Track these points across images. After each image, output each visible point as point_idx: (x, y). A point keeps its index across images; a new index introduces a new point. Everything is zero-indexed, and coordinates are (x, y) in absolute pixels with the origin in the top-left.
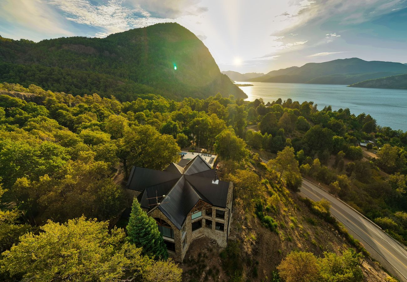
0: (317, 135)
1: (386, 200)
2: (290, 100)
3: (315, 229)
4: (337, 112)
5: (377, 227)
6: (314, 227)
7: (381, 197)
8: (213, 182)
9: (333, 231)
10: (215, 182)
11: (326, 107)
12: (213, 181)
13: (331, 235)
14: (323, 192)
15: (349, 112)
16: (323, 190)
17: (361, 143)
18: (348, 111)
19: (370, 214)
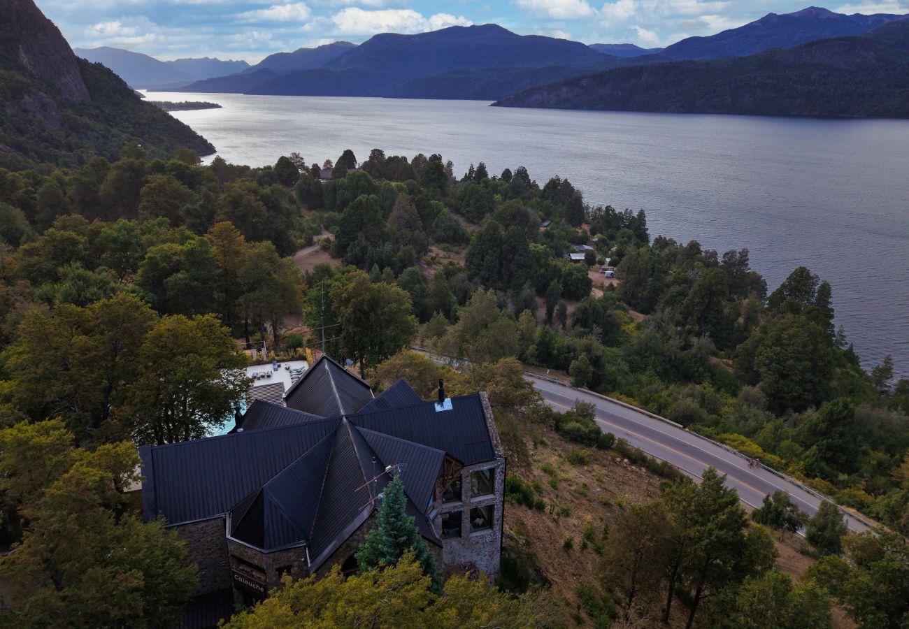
0: (495, 249)
1: (658, 370)
2: (377, 154)
3: (590, 471)
4: (499, 179)
5: (676, 426)
6: (586, 468)
7: (650, 367)
8: (438, 408)
9: (620, 462)
10: (442, 405)
11: (472, 167)
12: (436, 405)
13: (619, 471)
14: (561, 388)
15: (527, 176)
16: (559, 384)
17: (571, 255)
18: (523, 173)
19: (654, 406)
